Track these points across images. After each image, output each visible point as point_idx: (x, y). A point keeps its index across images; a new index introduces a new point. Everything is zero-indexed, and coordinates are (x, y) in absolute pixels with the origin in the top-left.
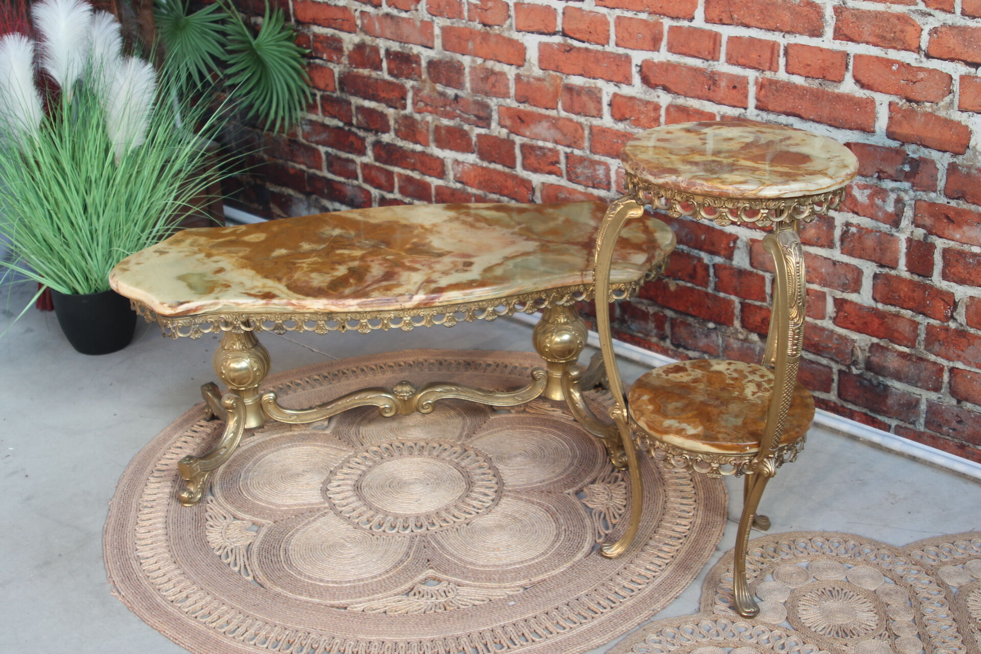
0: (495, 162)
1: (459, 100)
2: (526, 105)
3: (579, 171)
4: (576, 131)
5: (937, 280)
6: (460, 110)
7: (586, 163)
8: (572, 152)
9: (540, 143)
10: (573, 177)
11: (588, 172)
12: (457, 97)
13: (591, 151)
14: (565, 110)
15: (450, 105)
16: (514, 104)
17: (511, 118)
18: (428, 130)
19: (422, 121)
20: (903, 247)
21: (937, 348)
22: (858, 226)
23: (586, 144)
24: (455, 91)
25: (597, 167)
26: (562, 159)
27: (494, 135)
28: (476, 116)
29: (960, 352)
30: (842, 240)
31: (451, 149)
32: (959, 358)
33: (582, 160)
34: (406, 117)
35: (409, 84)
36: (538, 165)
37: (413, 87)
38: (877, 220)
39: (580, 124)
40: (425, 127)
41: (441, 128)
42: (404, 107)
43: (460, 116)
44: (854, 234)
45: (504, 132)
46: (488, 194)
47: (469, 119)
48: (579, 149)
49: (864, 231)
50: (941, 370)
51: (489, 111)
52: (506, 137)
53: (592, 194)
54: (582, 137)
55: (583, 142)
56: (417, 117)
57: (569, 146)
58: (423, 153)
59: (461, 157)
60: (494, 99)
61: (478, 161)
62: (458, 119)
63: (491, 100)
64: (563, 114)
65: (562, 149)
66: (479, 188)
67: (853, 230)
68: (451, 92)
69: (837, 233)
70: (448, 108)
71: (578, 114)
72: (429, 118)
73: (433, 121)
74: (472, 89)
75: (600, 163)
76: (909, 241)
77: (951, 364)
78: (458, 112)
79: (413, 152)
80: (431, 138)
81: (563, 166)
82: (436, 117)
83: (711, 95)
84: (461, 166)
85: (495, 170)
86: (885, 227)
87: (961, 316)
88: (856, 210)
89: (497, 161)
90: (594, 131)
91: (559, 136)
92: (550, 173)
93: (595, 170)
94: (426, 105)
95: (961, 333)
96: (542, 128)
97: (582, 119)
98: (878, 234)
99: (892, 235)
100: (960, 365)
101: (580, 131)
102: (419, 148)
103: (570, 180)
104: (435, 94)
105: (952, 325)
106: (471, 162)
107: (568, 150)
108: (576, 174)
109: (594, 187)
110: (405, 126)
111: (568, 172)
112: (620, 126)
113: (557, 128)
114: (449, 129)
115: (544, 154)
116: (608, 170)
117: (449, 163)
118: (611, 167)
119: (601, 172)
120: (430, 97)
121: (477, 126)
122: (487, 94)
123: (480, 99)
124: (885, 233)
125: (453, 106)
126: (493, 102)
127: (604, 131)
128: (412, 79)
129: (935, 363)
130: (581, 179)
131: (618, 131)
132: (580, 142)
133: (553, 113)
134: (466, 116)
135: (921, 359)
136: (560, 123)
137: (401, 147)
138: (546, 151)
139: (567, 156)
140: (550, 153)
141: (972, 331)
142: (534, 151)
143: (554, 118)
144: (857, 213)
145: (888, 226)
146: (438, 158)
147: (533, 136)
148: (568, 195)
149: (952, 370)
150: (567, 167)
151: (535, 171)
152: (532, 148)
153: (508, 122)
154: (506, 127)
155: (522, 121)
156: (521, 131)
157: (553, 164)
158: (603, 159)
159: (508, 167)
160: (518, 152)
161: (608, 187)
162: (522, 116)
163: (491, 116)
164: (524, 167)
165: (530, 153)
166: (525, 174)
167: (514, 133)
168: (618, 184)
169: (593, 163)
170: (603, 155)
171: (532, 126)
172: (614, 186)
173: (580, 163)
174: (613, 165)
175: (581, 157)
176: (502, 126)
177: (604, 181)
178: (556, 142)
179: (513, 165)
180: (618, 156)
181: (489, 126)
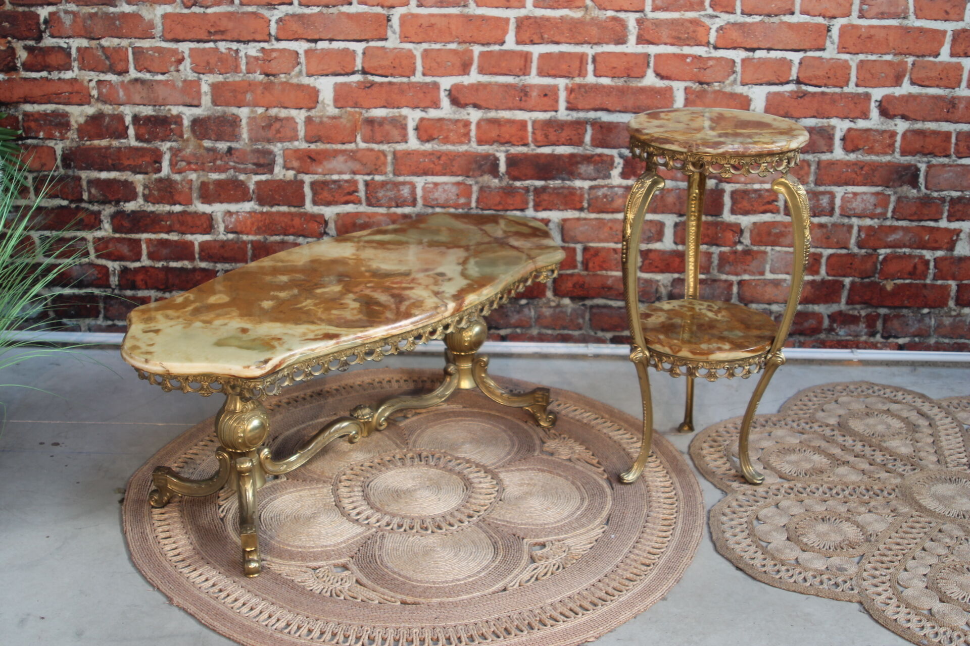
0: (278, 205)
1: (233, 152)
2: (318, 144)
3: (380, 195)
4: (378, 158)
5: (727, 216)
6: (234, 162)
7: (389, 186)
8: (373, 179)
9: (335, 177)
10: (373, 201)
11: (391, 194)
12: (230, 150)
13: (395, 174)
14: (364, 141)
15: (221, 159)
16: (304, 145)
17: (299, 159)
18: (190, 188)
19: (183, 180)
21: (727, 268)
23: (389, 168)
24: (229, 144)
25: (401, 187)
26: (361, 187)
27: (278, 178)
28: (254, 164)
29: (746, 267)
31: (221, 202)
32: (745, 272)
33: (383, 184)
34: (160, 180)
35: (165, 146)
36: (332, 199)
37: (171, 149)
39: (383, 153)
40: (187, 186)
41: (208, 183)
42: (159, 170)
43: (234, 168)
45: (290, 174)
46: (268, 237)
47: (245, 168)
48: (382, 175)
50: (731, 284)
51: (272, 156)
52: (292, 178)
53: (395, 214)
54: (385, 164)
55: (385, 167)
56: (177, 177)
57: (369, 174)
58: (184, 213)
59: (233, 207)
60: (279, 145)
61: (258, 208)
62: (232, 171)
63: (275, 146)
64: (363, 145)
65: (360, 178)
66: (256, 234)
68: (222, 146)
70: (219, 162)
71: (381, 142)
72: (193, 176)
73: (198, 178)
74: (250, 139)
75: (404, 183)
77: (739, 278)
78: (232, 164)
79: (170, 213)
80: (195, 195)
81: (362, 194)
82: (201, 173)
83: (523, 104)
84: (234, 216)
85: (278, 213)
87: (746, 240)
89: (281, 203)
90: (398, 156)
91: (357, 166)
92: (347, 203)
93: (399, 191)
94: (189, 163)
95: (747, 252)
96: (338, 163)
97: (385, 147)
100: (746, 277)
101: (382, 158)
102: (178, 208)
103: (370, 204)
104: (202, 151)
105: (739, 248)
106: (248, 210)
107: (368, 178)
108: (378, 199)
109: (397, 206)
110: (159, 190)
111: (367, 199)
112: (428, 147)
113: (356, 160)
114: (218, 183)
115: (340, 187)
116: (413, 187)
117: (219, 217)
118: (417, 184)
119: (405, 191)
120: (195, 155)
121: (256, 174)
122: (269, 141)
123: (260, 147)
125: (226, 159)
126: (277, 148)
127: (408, 154)
128: (170, 141)
129: (726, 281)
130: (383, 201)
131: (425, 151)
132: (382, 168)
133: (351, 146)
134: (242, 166)
135: (714, 281)
136: (359, 155)
137: (152, 212)
138: (342, 183)
139: (367, 184)
140: (346, 184)
141: (755, 248)
142: (328, 185)
143: (352, 151)
146: (204, 213)
147: (325, 172)
148: (367, 220)
149: (740, 283)
150: (366, 193)
151: (328, 204)
152: (325, 183)
153: (296, 164)
154: (293, 169)
155: (313, 160)
156: (311, 169)
157: (350, 194)
158: (408, 179)
159: (295, 207)
160: (307, 190)
161: (414, 203)
162: (313, 155)
163: (274, 161)
164: (315, 203)
165: (322, 189)
166: (316, 210)
167: (303, 172)
168: (424, 198)
169: (396, 185)
170: (408, 175)
171: (325, 163)
172: (420, 202)
173: (382, 187)
174: (420, 182)
175: (383, 181)
176: (288, 169)
177: (410, 198)
178: (354, 173)
179: (302, 204)
180: (425, 173)
181: (271, 171)
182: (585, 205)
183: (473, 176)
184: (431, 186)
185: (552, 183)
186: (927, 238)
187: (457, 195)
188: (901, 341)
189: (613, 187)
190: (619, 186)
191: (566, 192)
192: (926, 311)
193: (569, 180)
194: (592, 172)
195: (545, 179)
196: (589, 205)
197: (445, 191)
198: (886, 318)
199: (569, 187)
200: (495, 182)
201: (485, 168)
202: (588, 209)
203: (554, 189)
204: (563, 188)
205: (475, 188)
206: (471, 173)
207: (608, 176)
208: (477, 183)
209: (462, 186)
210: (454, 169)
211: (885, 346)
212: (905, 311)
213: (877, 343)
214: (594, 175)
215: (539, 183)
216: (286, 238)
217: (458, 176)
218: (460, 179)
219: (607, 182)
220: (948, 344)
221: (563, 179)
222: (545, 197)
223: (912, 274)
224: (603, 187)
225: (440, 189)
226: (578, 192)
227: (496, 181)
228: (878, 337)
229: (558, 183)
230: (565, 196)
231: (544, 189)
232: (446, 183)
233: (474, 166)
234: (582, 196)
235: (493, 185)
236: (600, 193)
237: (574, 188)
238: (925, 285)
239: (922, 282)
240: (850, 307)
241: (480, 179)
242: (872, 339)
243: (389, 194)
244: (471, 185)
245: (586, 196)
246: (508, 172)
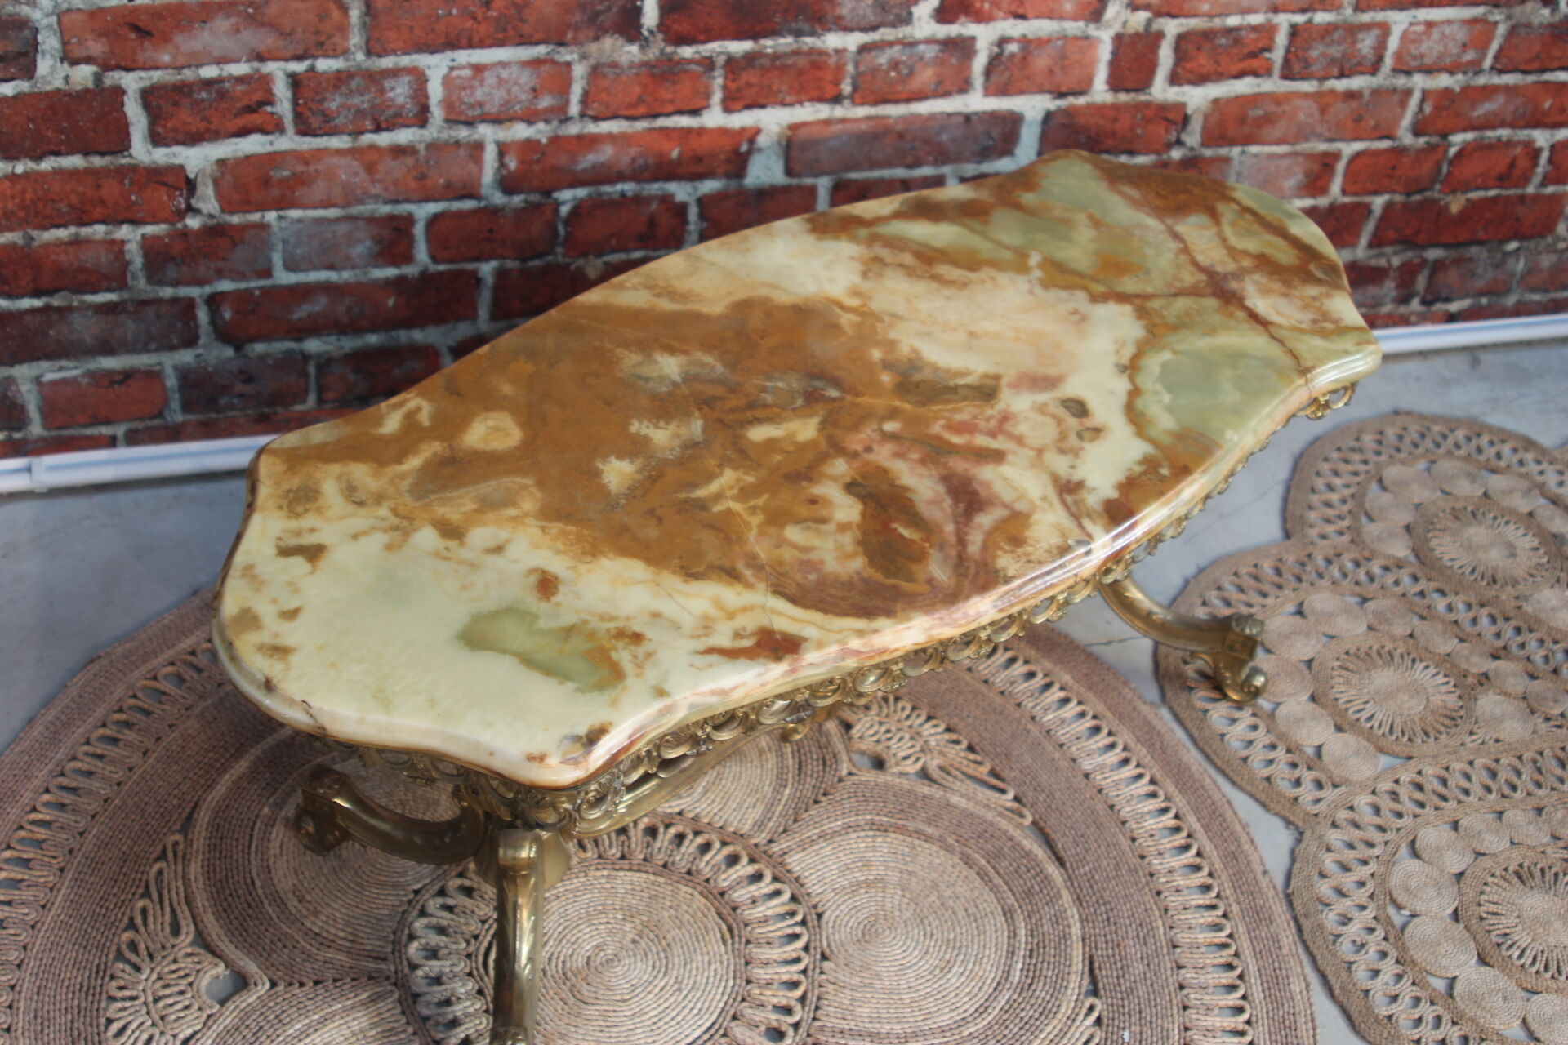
0: (57, 154)
3: (333, 105)
5: (1160, 90)
7: (354, 84)
8: (312, 69)
9: (209, 72)
10: (315, 122)
11: (361, 101)
13: (369, 53)
17: (104, 33)
20: (1105, 52)
22: (1025, 41)
23: (355, 39)
25: (387, 84)
26: (282, 91)
27: (48, 88)
30: (988, 72)
33: (340, 79)
36: (203, 126)
38: (1062, 18)
44: (1012, 55)
45: (83, 74)
46: (35, 233)
48: (335, 56)
49: (1032, 47)
51: (27, 33)
52: (90, 85)
53: (373, 147)
54: (343, 29)
55: (346, 38)
57: (299, 58)
63: (36, 6)
65: (276, 70)
67: (1013, 48)
69: (979, 63)
75: (395, 73)
76: (1118, 39)
81: (283, 106)
85: (58, 172)
86: (1074, 27)
87: (1193, 136)
88: (1021, 11)
89: (63, 148)
91: (266, 40)
92: (243, 132)
93: (382, 91)
95: (1190, 162)
96: (215, 37)
98: (1060, 43)
99: (1087, 38)
101: (336, 14)
103: (304, 130)
105: (1176, 154)
107: (299, 67)
108: (327, 116)
109: (378, 129)
111: (298, 117)
113: (263, 25)
115: (223, 95)
116: (420, 82)
118: (428, 73)
119: (400, 92)
124: (1076, 38)
130: (340, 121)
132: (337, 39)
138: (227, 85)
139: (295, 81)
140: (240, 88)
141: (1208, 152)
142: (190, 94)
144: (1023, 17)
145: (1081, 24)
147: (181, 60)
148: (300, 168)
150: (295, 104)
151: (193, 139)
152: (182, 90)
153: (97, 48)
154: (88, 60)
155: (143, 33)
156: (141, 57)
157: (251, 109)
158: (405, 61)
159: (102, 154)
160: (134, 111)
161: (422, 117)
162: (144, 21)
163: (35, 45)
164: (156, 139)
165: (176, 104)
166: (161, 156)
167: (119, 67)
168: (448, 104)
169: (375, 79)
170: (406, 53)
171: (178, 39)
172: (437, 113)
173: (336, 87)
174: (436, 66)
175: (338, 72)
176: (75, 62)
177: (411, 108)
178: (261, 58)
179: (121, 143)
180: (452, 43)
181: (29, 72)
182: (846, 88)
183: (576, 42)
184: (467, 73)
185: (769, 45)
186: (1547, 104)
187: (534, 90)
188: (1454, 307)
189: (913, 44)
190: (930, 41)
191: (802, 62)
192: (1513, 246)
193: (812, 34)
194: (869, 12)
195: (755, 36)
196: (855, 88)
197: (501, 81)
198: (1438, 267)
199: (812, 51)
200: (631, 52)
201: (607, 20)
202: (852, 97)
203: (776, 56)
204: (796, 53)
205: (579, 71)
206: (570, 36)
207: (907, 19)
208: (584, 57)
209: (546, 68)
210: (526, 29)
211: (1423, 319)
212: (1474, 250)
213: (1411, 313)
214: (872, 18)
215: (738, 47)
216: (85, 231)
217: (537, 43)
218: (541, 50)
219: (902, 32)
220: (1538, 303)
221: (798, 34)
222: (750, 77)
223: (1503, 180)
224: (891, 44)
225: (490, 79)
226: (832, 61)
227: (634, 49)
228: (1415, 305)
229: (786, 42)
230: (801, 73)
231: (750, 58)
232: (503, 65)
233: (577, 17)
234: (840, 69)
235: (624, 60)
236: (883, 59)
237: (822, 53)
238: (1522, 198)
239: (1519, 191)
240: (1375, 251)
241: (593, 48)
242: (1403, 309)
243: (356, 100)
244: (568, 65)
245: (850, 68)
246: (662, 26)
